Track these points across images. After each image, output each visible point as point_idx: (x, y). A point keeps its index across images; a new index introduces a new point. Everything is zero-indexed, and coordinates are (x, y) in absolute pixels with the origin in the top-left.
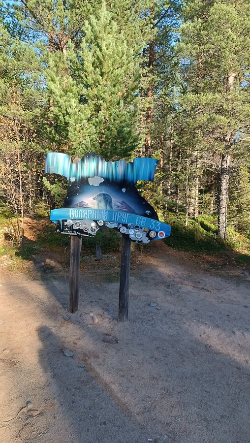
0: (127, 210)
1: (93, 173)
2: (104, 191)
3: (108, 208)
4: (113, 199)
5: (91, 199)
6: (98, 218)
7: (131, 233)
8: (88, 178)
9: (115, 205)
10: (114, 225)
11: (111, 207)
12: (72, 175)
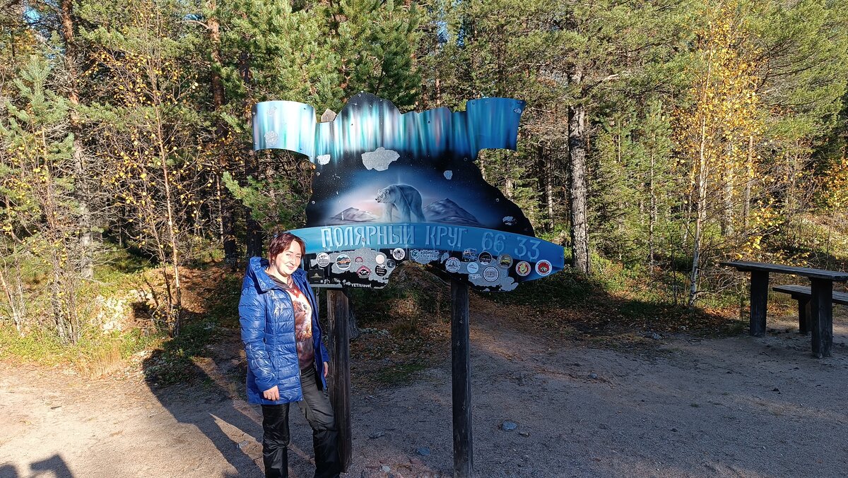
0: (460, 220)
1: (372, 140)
2: (403, 180)
3: (414, 218)
4: (424, 197)
5: (372, 200)
6: (391, 242)
7: (472, 269)
8: (359, 154)
9: (429, 210)
10: (432, 256)
11: (421, 216)
12: (321, 150)
